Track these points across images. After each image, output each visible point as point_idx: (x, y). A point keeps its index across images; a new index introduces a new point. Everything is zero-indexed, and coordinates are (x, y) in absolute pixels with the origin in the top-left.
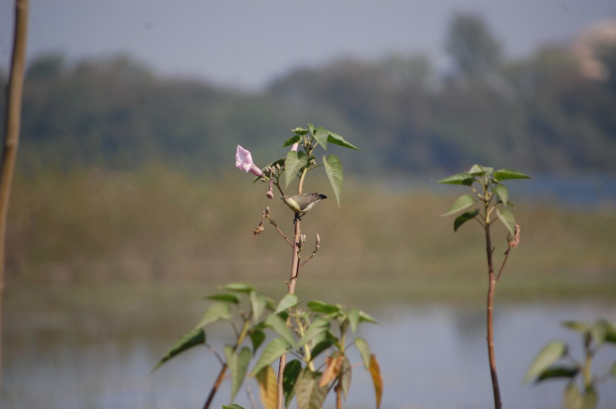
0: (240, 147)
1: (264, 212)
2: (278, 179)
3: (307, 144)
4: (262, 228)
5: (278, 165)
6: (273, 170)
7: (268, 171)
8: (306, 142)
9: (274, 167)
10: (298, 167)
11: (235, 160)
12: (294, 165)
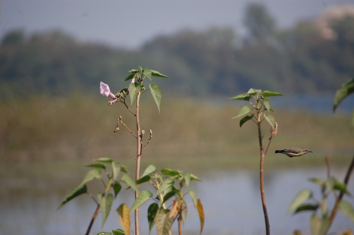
0: (102, 83)
1: (119, 119)
2: (124, 100)
3: (139, 78)
4: (118, 129)
5: (124, 91)
6: (122, 94)
7: (118, 95)
8: (138, 77)
9: (122, 93)
10: (136, 92)
11: (99, 90)
12: (134, 91)
